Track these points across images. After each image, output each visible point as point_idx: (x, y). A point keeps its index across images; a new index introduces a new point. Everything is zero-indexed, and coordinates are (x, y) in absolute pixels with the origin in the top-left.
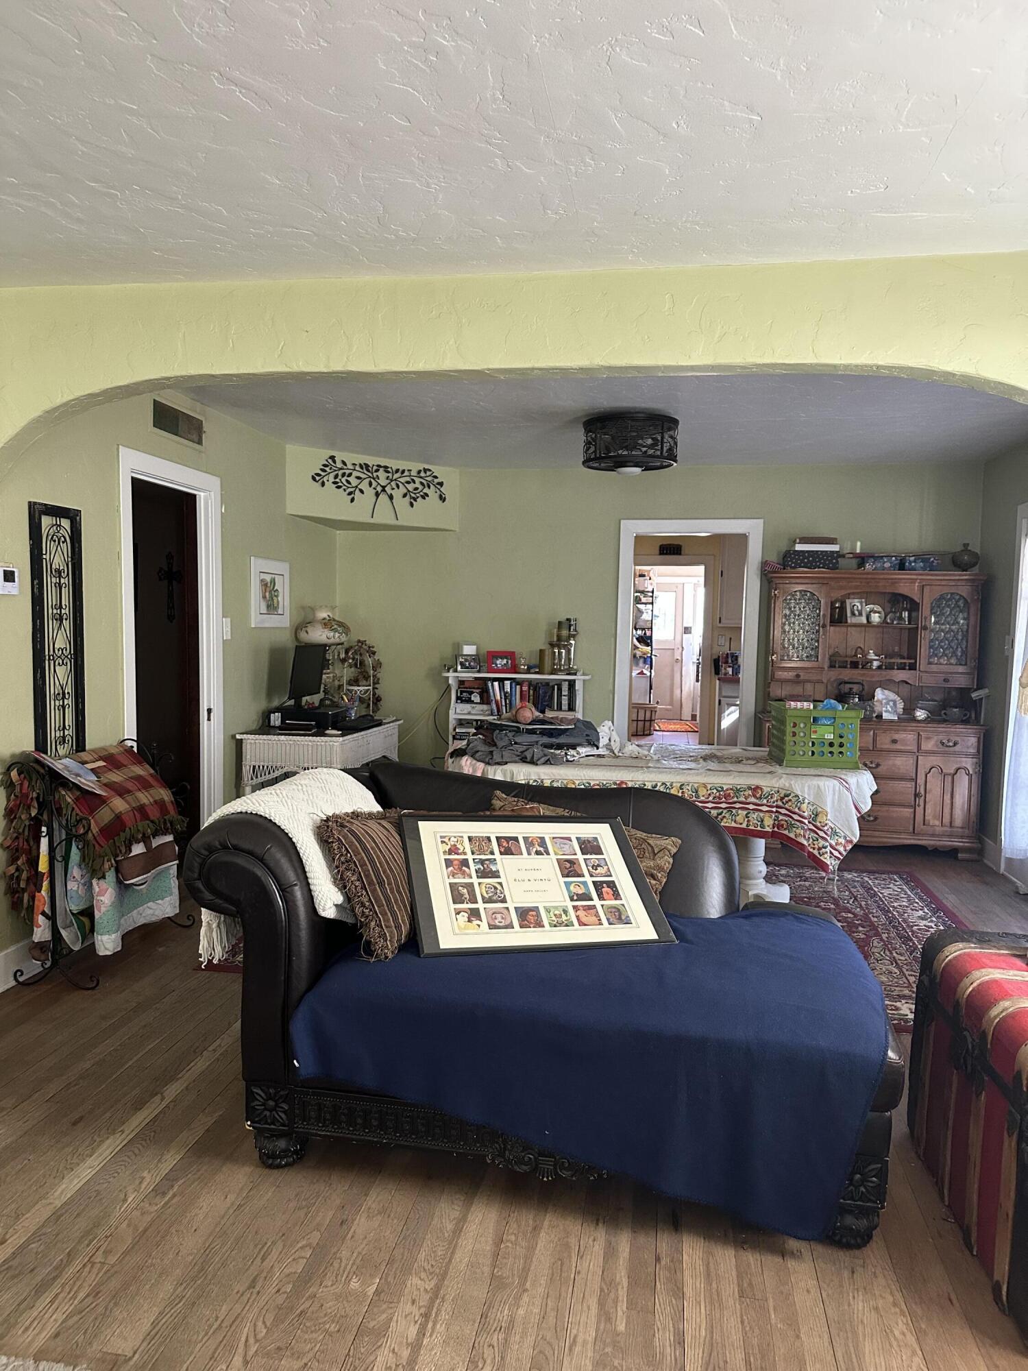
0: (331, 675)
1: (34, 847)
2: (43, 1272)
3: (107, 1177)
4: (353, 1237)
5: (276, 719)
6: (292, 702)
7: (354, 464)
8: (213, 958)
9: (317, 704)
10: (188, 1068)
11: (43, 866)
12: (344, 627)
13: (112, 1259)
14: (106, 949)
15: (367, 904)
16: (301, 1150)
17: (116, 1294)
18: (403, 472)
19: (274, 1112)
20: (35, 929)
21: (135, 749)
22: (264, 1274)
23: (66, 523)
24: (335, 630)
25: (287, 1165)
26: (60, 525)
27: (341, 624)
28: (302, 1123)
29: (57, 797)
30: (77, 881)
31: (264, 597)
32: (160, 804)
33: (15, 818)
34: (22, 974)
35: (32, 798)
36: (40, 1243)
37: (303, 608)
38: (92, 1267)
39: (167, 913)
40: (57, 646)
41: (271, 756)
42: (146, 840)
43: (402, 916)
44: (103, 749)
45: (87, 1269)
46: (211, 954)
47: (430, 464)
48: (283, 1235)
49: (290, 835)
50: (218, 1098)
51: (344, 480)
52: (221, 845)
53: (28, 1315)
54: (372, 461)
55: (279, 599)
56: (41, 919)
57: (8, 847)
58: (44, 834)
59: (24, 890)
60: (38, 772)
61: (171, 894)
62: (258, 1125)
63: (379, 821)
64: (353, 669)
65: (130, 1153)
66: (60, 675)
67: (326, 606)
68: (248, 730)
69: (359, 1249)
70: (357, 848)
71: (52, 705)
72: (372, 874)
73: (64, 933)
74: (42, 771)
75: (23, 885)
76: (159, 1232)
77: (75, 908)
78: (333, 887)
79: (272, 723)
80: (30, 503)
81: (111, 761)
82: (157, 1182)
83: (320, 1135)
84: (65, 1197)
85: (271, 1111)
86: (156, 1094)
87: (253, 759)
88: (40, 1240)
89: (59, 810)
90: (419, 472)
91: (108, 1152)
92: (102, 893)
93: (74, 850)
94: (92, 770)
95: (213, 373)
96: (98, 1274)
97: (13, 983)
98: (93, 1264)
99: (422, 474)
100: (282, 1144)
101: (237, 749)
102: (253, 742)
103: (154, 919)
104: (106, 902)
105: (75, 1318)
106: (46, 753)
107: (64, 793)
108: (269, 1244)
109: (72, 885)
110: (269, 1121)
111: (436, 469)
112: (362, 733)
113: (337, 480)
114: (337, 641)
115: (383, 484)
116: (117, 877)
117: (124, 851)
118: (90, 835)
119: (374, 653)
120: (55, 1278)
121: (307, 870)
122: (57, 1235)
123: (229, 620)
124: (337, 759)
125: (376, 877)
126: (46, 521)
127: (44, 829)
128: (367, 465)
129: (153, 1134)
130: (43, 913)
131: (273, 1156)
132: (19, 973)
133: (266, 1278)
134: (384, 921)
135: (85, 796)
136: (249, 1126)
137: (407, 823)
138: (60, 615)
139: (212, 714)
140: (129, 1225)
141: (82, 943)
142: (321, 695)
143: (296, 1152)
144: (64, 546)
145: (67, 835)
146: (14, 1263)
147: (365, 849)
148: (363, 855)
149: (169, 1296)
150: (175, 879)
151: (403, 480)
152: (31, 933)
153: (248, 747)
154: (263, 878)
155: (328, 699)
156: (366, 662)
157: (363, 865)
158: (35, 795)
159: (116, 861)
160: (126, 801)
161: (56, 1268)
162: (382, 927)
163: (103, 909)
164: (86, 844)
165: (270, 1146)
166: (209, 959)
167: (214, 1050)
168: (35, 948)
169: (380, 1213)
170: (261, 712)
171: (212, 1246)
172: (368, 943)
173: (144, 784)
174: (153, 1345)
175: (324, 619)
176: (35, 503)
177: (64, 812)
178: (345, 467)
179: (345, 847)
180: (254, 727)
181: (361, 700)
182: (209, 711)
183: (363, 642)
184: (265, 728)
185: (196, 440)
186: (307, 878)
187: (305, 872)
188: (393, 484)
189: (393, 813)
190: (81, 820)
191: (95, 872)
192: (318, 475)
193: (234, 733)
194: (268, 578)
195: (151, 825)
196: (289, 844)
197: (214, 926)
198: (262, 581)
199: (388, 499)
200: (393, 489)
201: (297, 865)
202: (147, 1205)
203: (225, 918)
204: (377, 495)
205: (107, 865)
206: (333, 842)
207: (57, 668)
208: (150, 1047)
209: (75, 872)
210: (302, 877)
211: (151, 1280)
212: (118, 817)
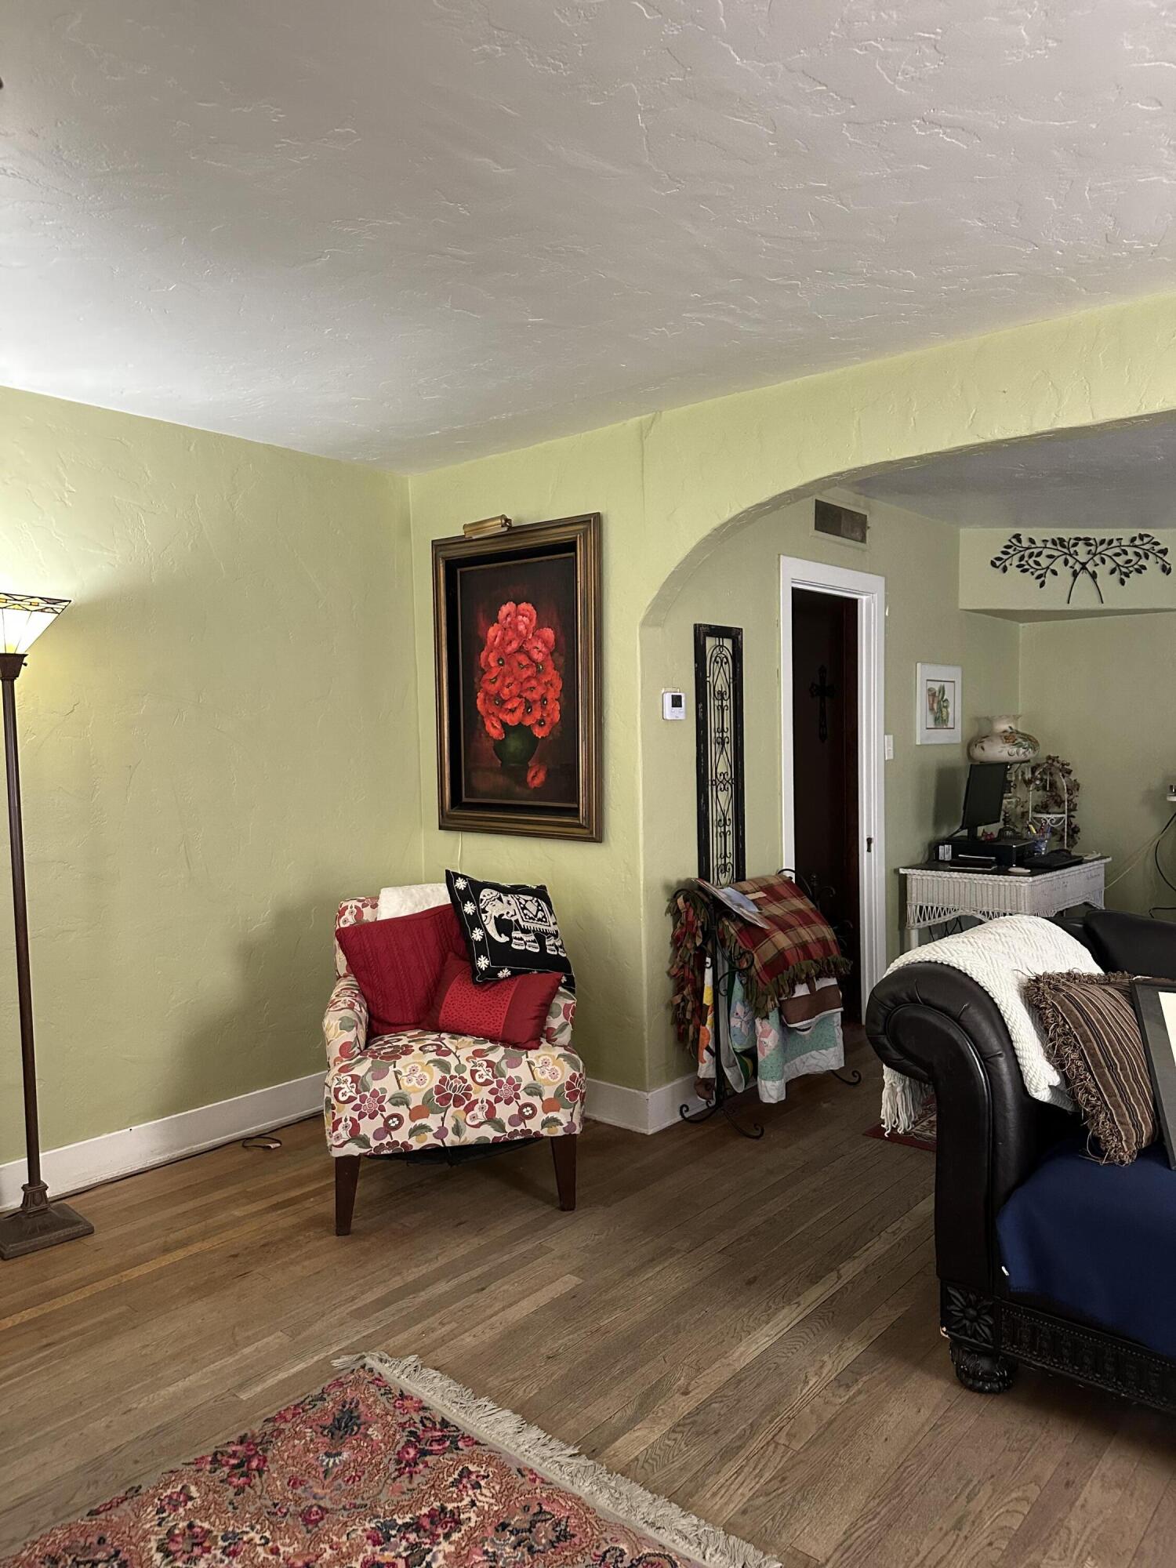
0: (1014, 800)
1: (699, 978)
2: (728, 1438)
3: (785, 1351)
4: (1083, 1506)
5: (945, 852)
6: (965, 832)
7: (1044, 541)
8: (898, 1126)
9: (996, 835)
10: (865, 1248)
11: (707, 998)
12: (1031, 741)
13: (797, 1446)
14: (771, 1096)
15: (1094, 1090)
16: (1009, 1377)
17: (803, 1486)
18: (1111, 542)
19: (975, 1324)
20: (700, 1064)
21: (794, 880)
22: (971, 1518)
23: (728, 643)
24: (1019, 745)
25: (990, 1391)
26: (722, 646)
27: (1026, 737)
28: (1011, 1346)
29: (721, 927)
30: (740, 1018)
31: (932, 709)
32: (822, 942)
33: (681, 946)
34: (687, 1110)
35: (697, 927)
36: (722, 1404)
37: (977, 719)
38: (776, 1447)
39: (832, 1066)
40: (719, 771)
41: (941, 896)
42: (809, 981)
43: (1142, 1113)
44: (763, 879)
45: (771, 1448)
46: (895, 1122)
47: (1150, 528)
48: (992, 1476)
49: (990, 994)
50: (902, 1290)
51: (1031, 562)
52: (908, 996)
53: (715, 1480)
54: (1067, 534)
55: (949, 710)
56: (706, 1055)
57: (675, 976)
58: (708, 965)
59: (689, 1022)
60: (703, 900)
61: (835, 1045)
62: (955, 1334)
63: (1103, 987)
64: (1040, 792)
65: (807, 1330)
66: (722, 800)
67: (1008, 717)
68: (915, 863)
69: (1094, 1524)
70: (1078, 1018)
71: (714, 831)
72: (1099, 1053)
73: (727, 1072)
74: (706, 899)
75: (688, 1016)
76: (845, 1430)
77: (739, 1048)
78: (1047, 1063)
79: (941, 857)
80: (695, 625)
81: (771, 892)
82: (839, 1371)
83: (1035, 1367)
84: (744, 1361)
85: (971, 1321)
86: (832, 1270)
87: (920, 897)
88: (722, 1401)
89: (723, 941)
90: (1133, 539)
91: (785, 1323)
92: (766, 1034)
93: (737, 986)
94: (753, 901)
95: (891, 459)
96: (782, 1457)
97: (679, 1118)
98: (777, 1444)
99: (1138, 542)
100: (984, 1364)
101: (901, 886)
102: (919, 878)
103: (818, 1070)
104: (770, 1044)
105: (762, 1500)
106: (709, 881)
107: (727, 923)
108: (975, 1482)
109: (735, 1022)
110: (969, 1332)
111: (1156, 534)
112: (1058, 872)
113: (1022, 563)
114: (1022, 757)
115: (1081, 561)
116: (781, 1020)
117: (787, 991)
118: (753, 970)
119: (1069, 772)
120: (740, 1448)
121: (1013, 1038)
122: (739, 1401)
123: (891, 737)
124: (1025, 902)
125: (1104, 1058)
126: (710, 642)
127: (708, 960)
128: (1061, 540)
129: (831, 1314)
130: (708, 1049)
131: (974, 1376)
132: (685, 1109)
133: (973, 1522)
134: (1117, 1115)
135: (748, 927)
136: (945, 1333)
137: (1142, 994)
138: (722, 738)
139: (872, 845)
140: (812, 1412)
141: (746, 1084)
142: (1000, 825)
143: (1002, 1378)
144: (726, 667)
145: (730, 967)
146: (699, 1418)
147: (1088, 1021)
148: (1086, 1028)
149: (861, 1506)
150: (839, 1027)
151: (1110, 552)
152: (696, 1068)
153: (914, 883)
154: (960, 1043)
155: (1010, 829)
156: (1059, 784)
157: (1086, 1041)
158: (700, 924)
159: (780, 1002)
160: (788, 936)
161: (740, 1437)
162: (1114, 1123)
163: (767, 1052)
164: (750, 979)
165: (969, 1363)
166: (892, 1128)
167: (894, 1233)
168: (700, 1083)
169: (1118, 1486)
170: (926, 845)
171: (906, 1465)
172: (1096, 1140)
173: (806, 920)
174: (848, 1558)
175: (1005, 731)
176: (700, 625)
177: (728, 944)
178: (1033, 546)
179: (1062, 1016)
180: (919, 860)
181: (1053, 832)
182: (869, 841)
183: (1054, 759)
184: (932, 862)
185: (860, 538)
186: (1013, 1049)
187: (1011, 1041)
188: (1097, 559)
189: (1117, 977)
190: (744, 953)
191: (758, 1011)
192: (998, 559)
193: (896, 867)
194: (936, 686)
195: (814, 965)
196: (989, 1005)
197: (899, 1089)
198: (929, 690)
199: (1090, 579)
200: (1096, 565)
201: (1001, 1031)
202: (831, 1395)
203: (910, 1082)
204: (1075, 574)
205: (770, 1005)
206: (1045, 1008)
207: (719, 793)
208: (821, 1215)
209: (738, 1008)
210: (1008, 1047)
211: (839, 1483)
212: (781, 953)
